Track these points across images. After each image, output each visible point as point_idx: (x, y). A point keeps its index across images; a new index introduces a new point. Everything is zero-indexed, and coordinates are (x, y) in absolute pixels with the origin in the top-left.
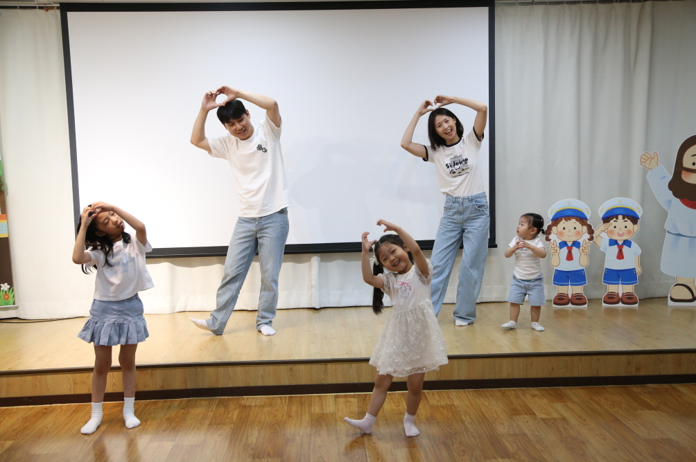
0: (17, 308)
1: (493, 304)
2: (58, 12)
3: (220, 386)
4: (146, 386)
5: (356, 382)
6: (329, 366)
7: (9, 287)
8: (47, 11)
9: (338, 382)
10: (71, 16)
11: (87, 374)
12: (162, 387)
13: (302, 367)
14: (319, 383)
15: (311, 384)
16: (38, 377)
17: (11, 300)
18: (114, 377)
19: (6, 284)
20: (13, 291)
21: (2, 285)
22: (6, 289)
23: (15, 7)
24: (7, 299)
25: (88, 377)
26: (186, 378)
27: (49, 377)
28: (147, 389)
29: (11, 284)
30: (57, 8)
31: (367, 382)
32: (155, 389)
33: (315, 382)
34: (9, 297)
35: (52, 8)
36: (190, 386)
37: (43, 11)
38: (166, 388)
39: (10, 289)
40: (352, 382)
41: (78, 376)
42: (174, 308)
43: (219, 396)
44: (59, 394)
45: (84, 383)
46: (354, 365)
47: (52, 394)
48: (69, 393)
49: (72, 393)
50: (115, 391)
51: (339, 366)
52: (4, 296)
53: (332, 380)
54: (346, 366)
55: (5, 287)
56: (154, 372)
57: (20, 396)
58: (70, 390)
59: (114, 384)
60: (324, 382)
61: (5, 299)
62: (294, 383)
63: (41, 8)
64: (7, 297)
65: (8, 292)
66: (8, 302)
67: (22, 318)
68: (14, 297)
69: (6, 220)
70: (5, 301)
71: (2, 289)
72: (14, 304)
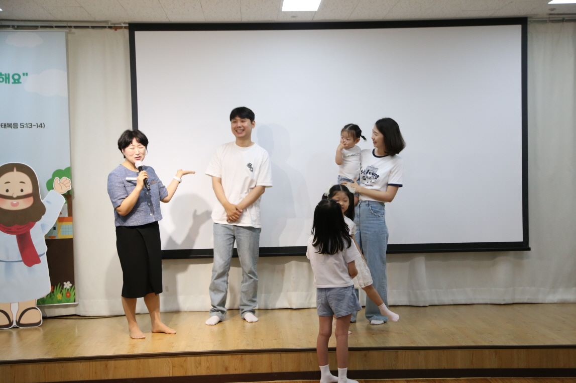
0: (76, 305)
1: (526, 306)
2: (127, 32)
3: (302, 370)
4: (236, 370)
5: (424, 368)
6: (400, 352)
7: (71, 285)
8: (116, 30)
9: (407, 368)
10: (138, 34)
11: (184, 358)
12: (251, 370)
13: (375, 353)
14: (391, 368)
15: (384, 369)
16: (142, 360)
17: (72, 298)
18: (208, 361)
19: (69, 282)
20: (74, 289)
21: (65, 283)
22: (68, 287)
23: (88, 27)
24: (69, 297)
25: (185, 361)
26: (272, 363)
27: (151, 361)
28: (237, 372)
29: (73, 282)
30: (125, 27)
31: (434, 368)
32: (244, 373)
33: (387, 367)
34: (70, 295)
35: (121, 28)
36: (275, 370)
37: (112, 31)
38: (254, 372)
39: (71, 287)
40: (420, 368)
41: (176, 359)
43: (301, 379)
44: (159, 376)
45: (182, 366)
46: (422, 352)
47: (153, 376)
48: (168, 376)
49: (171, 375)
50: (208, 374)
51: (408, 352)
52: (66, 294)
53: (402, 366)
54: (414, 352)
55: (67, 285)
56: (244, 356)
57: (126, 378)
58: (169, 373)
59: (208, 367)
60: (394, 368)
61: (67, 296)
62: (367, 368)
63: (110, 27)
64: (68, 295)
65: (69, 290)
66: (70, 300)
67: (81, 315)
68: (75, 295)
69: (71, 223)
70: (67, 298)
71: (65, 287)
72: (75, 302)
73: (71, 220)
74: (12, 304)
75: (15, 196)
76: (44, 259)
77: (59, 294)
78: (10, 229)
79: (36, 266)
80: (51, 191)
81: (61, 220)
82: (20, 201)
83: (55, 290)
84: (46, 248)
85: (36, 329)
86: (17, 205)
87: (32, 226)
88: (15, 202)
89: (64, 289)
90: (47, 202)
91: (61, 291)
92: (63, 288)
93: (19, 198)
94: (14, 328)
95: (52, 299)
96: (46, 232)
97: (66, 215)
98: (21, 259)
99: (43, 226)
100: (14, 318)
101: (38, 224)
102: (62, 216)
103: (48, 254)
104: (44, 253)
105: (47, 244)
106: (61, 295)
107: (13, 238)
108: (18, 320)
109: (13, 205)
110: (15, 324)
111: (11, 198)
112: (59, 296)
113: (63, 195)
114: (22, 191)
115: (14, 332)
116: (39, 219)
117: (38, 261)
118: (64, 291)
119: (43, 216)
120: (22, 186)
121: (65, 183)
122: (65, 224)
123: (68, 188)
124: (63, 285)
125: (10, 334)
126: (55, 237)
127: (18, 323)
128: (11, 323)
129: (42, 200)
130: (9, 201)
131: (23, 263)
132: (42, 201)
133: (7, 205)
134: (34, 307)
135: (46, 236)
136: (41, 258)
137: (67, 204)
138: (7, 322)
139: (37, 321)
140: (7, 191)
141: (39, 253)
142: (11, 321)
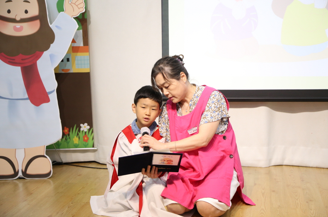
0: (95, 151)
7: (89, 127)
17: (90, 142)
19: (86, 124)
20: (92, 132)
21: (82, 125)
22: (86, 130)
24: (86, 141)
29: (91, 124)
34: (88, 138)
39: (89, 130)
42: (270, 160)
52: (84, 137)
55: (85, 127)
61: (84, 140)
64: (86, 138)
65: (87, 133)
66: (88, 144)
67: (101, 163)
68: (93, 139)
69: (88, 53)
70: (84, 143)
71: (82, 129)
72: (93, 147)
73: (88, 51)
74: (17, 150)
75: (18, 19)
76: (54, 97)
77: (75, 137)
78: (14, 60)
79: (44, 105)
80: (61, 12)
81: (74, 49)
82: (25, 25)
83: (71, 133)
84: (55, 84)
85: (45, 181)
86: (20, 29)
87: (39, 57)
88: (18, 25)
89: (81, 132)
90: (57, 27)
91: (78, 134)
92: (79, 131)
93: (23, 21)
94: (20, 178)
95: (68, 143)
96: (56, 65)
97: (82, 45)
98: (27, 96)
99: (52, 56)
100: (20, 167)
101: (46, 54)
102: (75, 45)
103: (58, 90)
104: (54, 91)
105: (57, 79)
106: (78, 139)
107: (18, 70)
108: (24, 170)
109: (16, 29)
110: (20, 174)
111: (13, 21)
112: (75, 140)
113: (76, 18)
114: (26, 12)
115: (20, 184)
116: (47, 48)
117: (47, 100)
118: (80, 134)
119: (51, 45)
120: (26, 6)
121: (77, 4)
122: (80, 56)
123: (81, 9)
124: (80, 127)
125: (16, 185)
126: (69, 70)
127: (24, 173)
128: (16, 173)
129: (51, 24)
130: (12, 25)
131: (29, 101)
132: (50, 26)
133: (9, 30)
134: (43, 154)
135: (55, 69)
136: (50, 96)
137: (81, 31)
138: (12, 172)
139: (46, 172)
140: (9, 12)
141: (48, 90)
142: (17, 170)
